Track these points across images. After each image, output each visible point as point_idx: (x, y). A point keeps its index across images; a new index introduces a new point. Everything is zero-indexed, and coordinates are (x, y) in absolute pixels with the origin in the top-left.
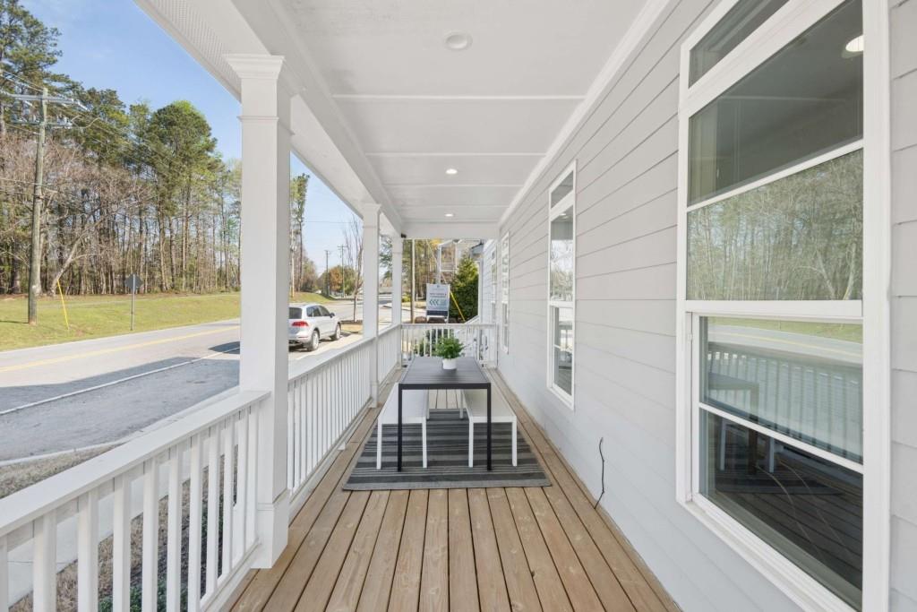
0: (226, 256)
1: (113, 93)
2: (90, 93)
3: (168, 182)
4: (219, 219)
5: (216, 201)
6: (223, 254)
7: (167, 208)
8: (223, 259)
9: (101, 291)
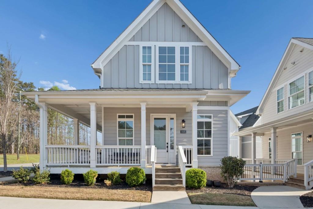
0: (69, 140)
1: (32, 84)
2: (25, 84)
3: (51, 115)
4: (67, 127)
5: (66, 121)
6: (68, 140)
7: (51, 124)
8: (68, 141)
9: (30, 153)
